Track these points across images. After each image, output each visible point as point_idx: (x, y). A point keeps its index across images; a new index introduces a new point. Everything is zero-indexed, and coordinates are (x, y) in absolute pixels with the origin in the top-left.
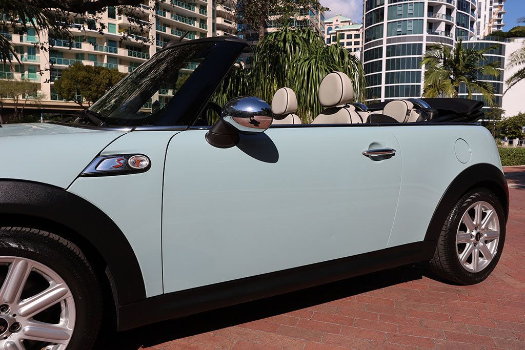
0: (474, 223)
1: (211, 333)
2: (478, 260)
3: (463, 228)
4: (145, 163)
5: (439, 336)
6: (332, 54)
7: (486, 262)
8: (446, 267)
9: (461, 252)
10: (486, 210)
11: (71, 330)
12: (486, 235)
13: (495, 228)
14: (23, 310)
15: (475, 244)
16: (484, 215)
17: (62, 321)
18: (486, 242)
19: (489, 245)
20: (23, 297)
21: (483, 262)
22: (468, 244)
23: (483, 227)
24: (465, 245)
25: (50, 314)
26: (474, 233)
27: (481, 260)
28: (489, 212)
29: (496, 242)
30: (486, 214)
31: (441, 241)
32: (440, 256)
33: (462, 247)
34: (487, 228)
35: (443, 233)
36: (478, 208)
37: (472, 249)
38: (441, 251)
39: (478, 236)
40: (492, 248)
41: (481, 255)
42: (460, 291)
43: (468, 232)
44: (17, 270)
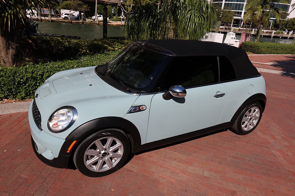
0: (250, 114)
1: (155, 151)
2: (249, 126)
3: (246, 116)
4: (145, 108)
5: (229, 157)
6: (202, 6)
7: (252, 127)
8: (237, 129)
9: (243, 125)
10: (256, 109)
11: (122, 155)
12: (254, 118)
13: (258, 115)
14: (111, 150)
15: (249, 122)
16: (255, 111)
17: (119, 151)
18: (253, 120)
19: (254, 121)
20: (111, 146)
21: (251, 127)
22: (246, 122)
23: (253, 115)
24: (245, 122)
25: (116, 151)
26: (249, 118)
27: (250, 126)
28: (257, 110)
29: (257, 120)
30: (255, 110)
31: (236, 121)
32: (235, 126)
34: (255, 115)
35: (238, 119)
36: (253, 109)
37: (247, 123)
38: (236, 124)
39: (250, 119)
40: (255, 122)
41: (250, 125)
42: (240, 137)
43: (247, 117)
44: (110, 140)
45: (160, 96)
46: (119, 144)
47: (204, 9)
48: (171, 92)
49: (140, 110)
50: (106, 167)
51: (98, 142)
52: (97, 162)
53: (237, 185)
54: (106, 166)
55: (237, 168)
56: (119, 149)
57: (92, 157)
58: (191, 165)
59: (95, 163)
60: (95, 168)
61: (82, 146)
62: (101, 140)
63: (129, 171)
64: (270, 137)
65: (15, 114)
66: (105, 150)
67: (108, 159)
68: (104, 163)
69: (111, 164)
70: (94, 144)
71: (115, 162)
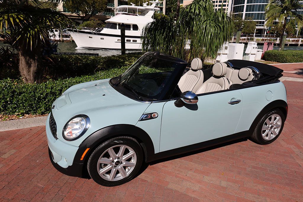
0: (271, 122)
1: (170, 161)
2: (270, 135)
3: (266, 124)
5: (249, 167)
6: (218, 17)
7: (274, 136)
8: (257, 139)
9: (263, 133)
10: (277, 116)
11: (136, 163)
12: (275, 126)
13: (279, 123)
14: (124, 159)
15: (270, 130)
16: (275, 118)
17: (132, 160)
18: (275, 129)
19: (276, 130)
20: (124, 155)
21: (273, 136)
22: (267, 130)
23: (274, 123)
25: (129, 160)
26: (270, 126)
28: (278, 118)
29: (279, 129)
31: (256, 129)
33: (264, 131)
34: (276, 123)
35: (257, 127)
36: (273, 117)
37: (268, 132)
38: (255, 133)
39: (271, 128)
40: (277, 131)
41: (272, 133)
42: (261, 147)
43: (268, 126)
44: (122, 148)
45: (171, 103)
46: (132, 152)
47: (220, 19)
48: (182, 99)
49: (152, 118)
50: (120, 177)
51: (110, 151)
52: (111, 170)
53: (256, 196)
54: (119, 175)
55: (257, 179)
56: (133, 158)
57: (105, 165)
58: (207, 175)
59: (109, 172)
60: (109, 177)
61: (95, 154)
62: (114, 149)
63: (143, 180)
64: (295, 147)
65: (35, 128)
66: (118, 158)
67: (121, 167)
68: (118, 172)
69: (125, 174)
70: (107, 152)
71: (129, 171)
